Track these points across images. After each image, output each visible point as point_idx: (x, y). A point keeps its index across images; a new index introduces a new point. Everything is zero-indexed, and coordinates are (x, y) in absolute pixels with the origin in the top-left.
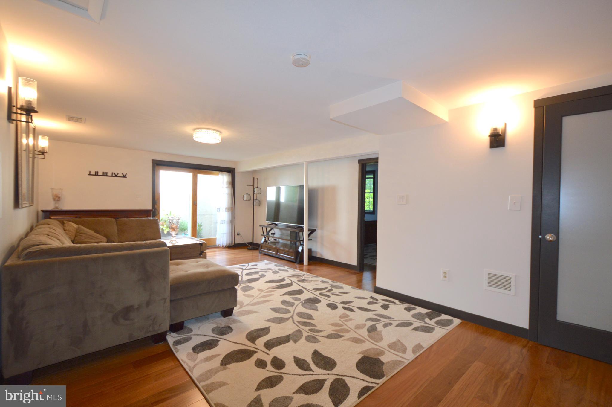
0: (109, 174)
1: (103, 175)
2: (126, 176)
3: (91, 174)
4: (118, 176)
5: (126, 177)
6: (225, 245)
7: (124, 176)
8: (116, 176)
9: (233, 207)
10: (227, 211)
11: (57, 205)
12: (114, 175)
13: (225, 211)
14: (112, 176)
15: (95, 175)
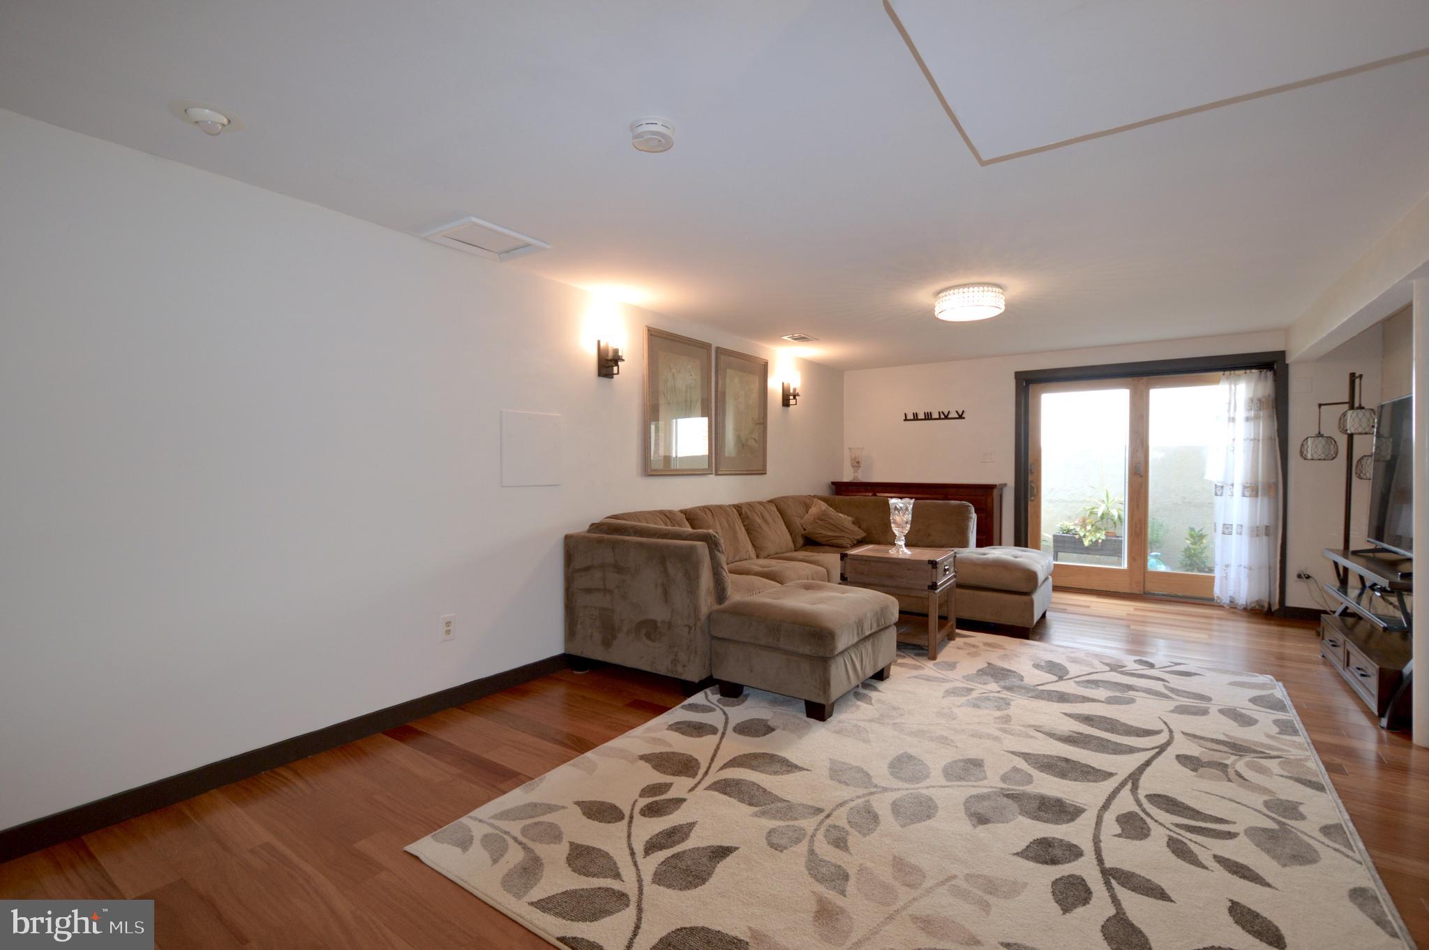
0: (935, 415)
1: (925, 419)
2: (963, 416)
3: (908, 418)
4: (949, 416)
5: (964, 418)
6: (1244, 603)
7: (961, 417)
8: (946, 417)
9: (1276, 484)
10: (1251, 496)
11: (856, 474)
12: (942, 416)
13: (1244, 495)
14: (940, 418)
15: (914, 420)
